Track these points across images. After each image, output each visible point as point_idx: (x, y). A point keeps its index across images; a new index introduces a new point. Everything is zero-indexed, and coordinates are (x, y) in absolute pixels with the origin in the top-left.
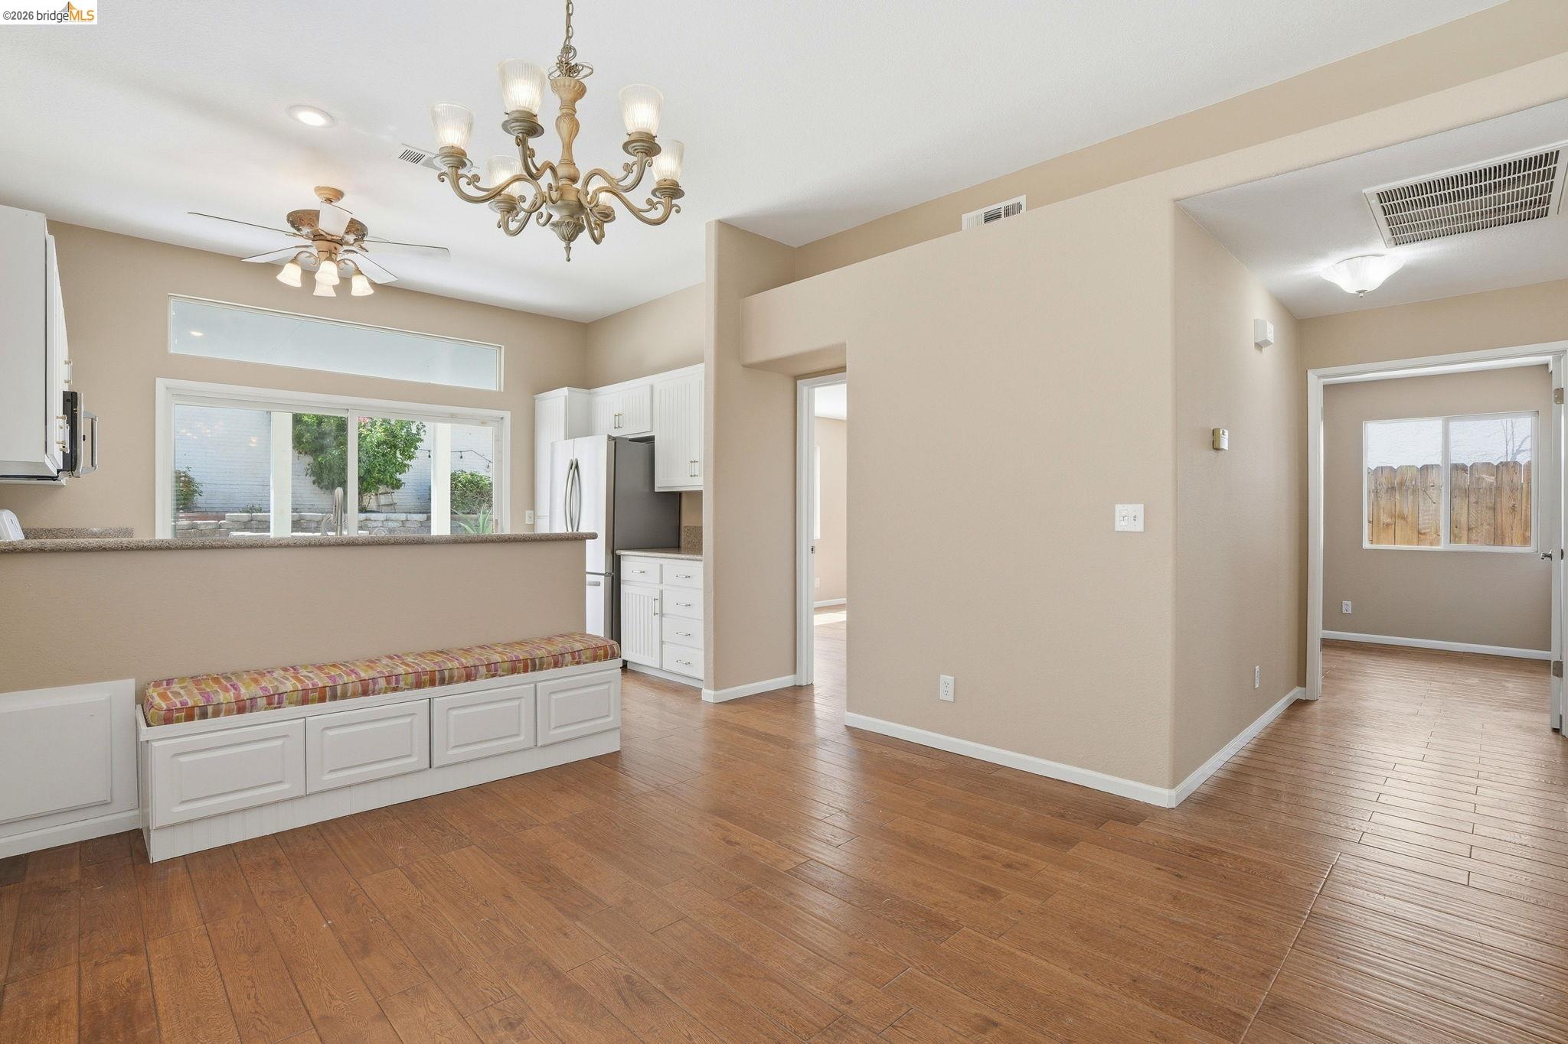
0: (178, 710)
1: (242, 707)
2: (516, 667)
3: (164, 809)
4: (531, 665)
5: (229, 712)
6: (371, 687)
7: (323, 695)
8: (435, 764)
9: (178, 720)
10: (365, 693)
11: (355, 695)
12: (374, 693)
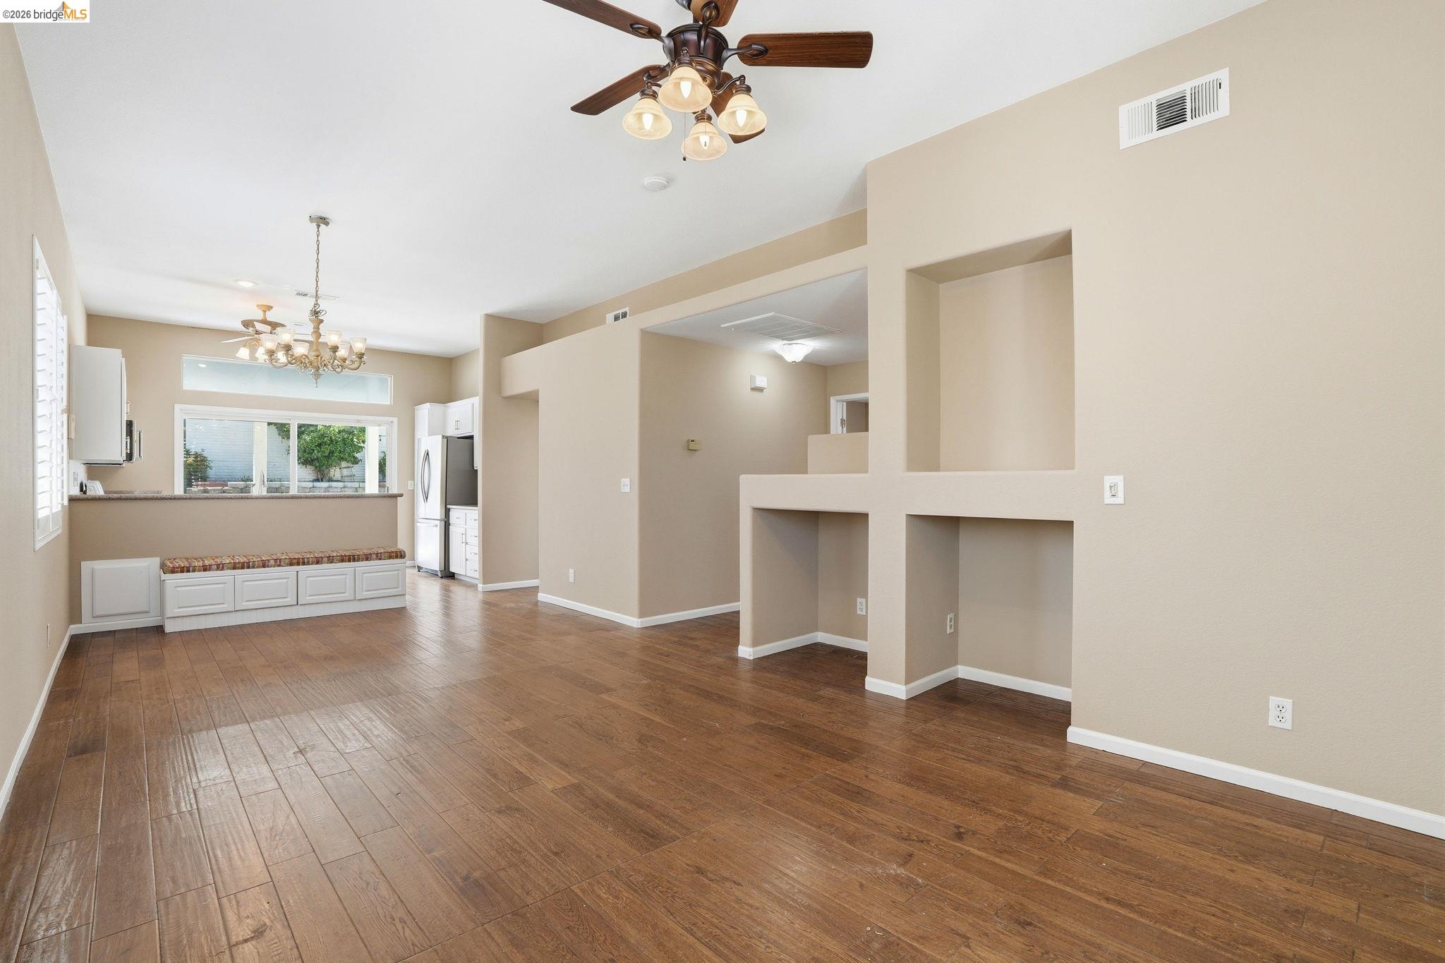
0: (177, 568)
1: (205, 569)
2: (343, 559)
3: (171, 611)
4: (352, 558)
5: (199, 571)
6: (267, 564)
7: (243, 566)
8: (299, 603)
9: (177, 572)
10: (264, 566)
11: (258, 567)
12: (268, 567)
